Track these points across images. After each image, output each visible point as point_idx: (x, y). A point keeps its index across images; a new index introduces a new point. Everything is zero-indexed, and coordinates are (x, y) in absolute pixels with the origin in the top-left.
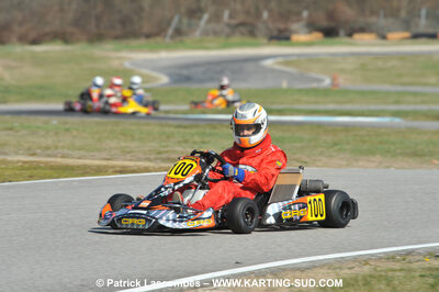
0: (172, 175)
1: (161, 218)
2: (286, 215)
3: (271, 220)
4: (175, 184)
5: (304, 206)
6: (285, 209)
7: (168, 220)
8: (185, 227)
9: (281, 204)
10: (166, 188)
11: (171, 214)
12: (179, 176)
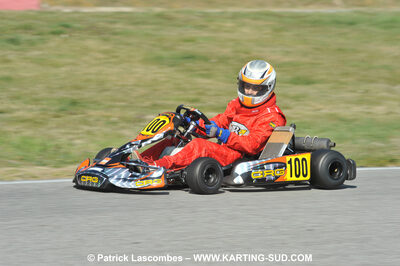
0: (144, 132)
1: (112, 176)
2: (257, 175)
3: (239, 180)
4: (143, 141)
5: (282, 165)
6: (255, 168)
7: (119, 179)
8: (133, 187)
9: (251, 163)
10: (131, 145)
11: (124, 173)
12: (150, 133)
